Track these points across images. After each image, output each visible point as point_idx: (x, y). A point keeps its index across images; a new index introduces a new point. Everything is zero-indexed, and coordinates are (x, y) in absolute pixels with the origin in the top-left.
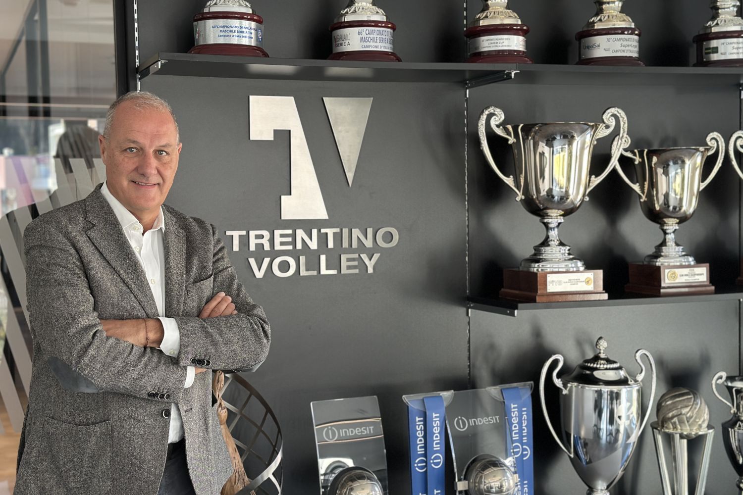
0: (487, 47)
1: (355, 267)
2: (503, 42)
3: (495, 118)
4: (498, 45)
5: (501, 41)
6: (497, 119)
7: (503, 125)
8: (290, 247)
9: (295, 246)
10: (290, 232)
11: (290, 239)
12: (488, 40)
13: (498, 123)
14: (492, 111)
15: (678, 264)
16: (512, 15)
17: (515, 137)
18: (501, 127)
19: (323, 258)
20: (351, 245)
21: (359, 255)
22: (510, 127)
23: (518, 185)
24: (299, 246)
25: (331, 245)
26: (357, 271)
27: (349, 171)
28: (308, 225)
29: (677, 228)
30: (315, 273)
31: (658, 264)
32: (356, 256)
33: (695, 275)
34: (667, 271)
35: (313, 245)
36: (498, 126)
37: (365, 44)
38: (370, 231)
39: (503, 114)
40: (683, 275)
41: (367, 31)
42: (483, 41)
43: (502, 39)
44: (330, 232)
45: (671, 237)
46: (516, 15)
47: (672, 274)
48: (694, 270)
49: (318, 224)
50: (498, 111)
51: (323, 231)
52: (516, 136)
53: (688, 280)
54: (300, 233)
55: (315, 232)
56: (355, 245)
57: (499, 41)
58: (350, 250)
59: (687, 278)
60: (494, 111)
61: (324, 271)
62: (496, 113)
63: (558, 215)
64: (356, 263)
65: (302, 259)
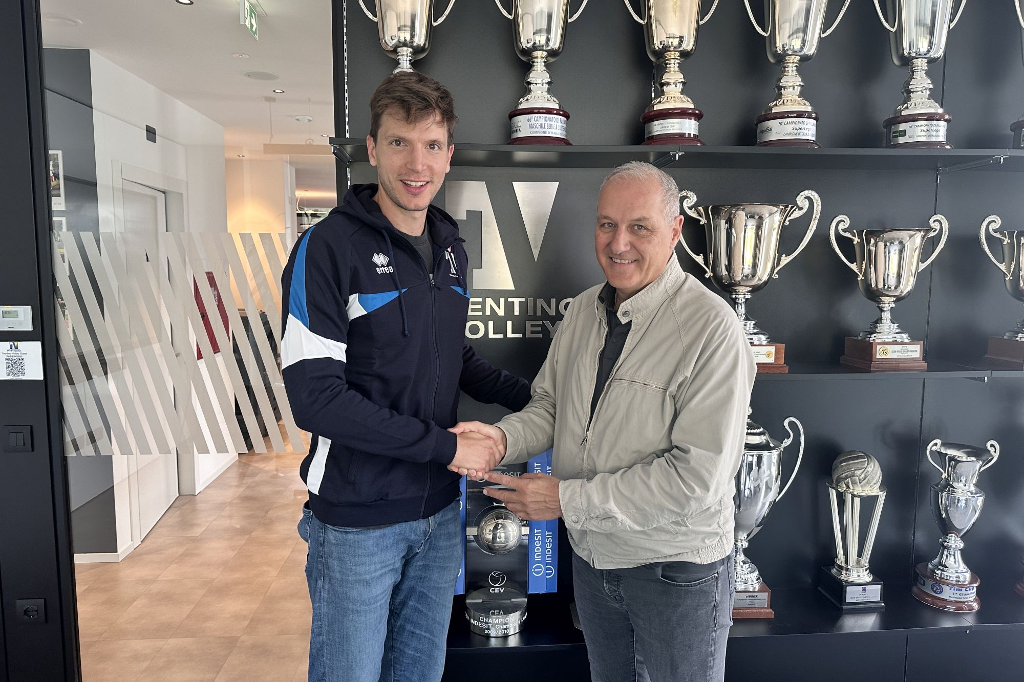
0: (659, 131)
1: (538, 332)
2: (674, 126)
3: (688, 201)
4: (669, 128)
5: (673, 125)
6: (689, 201)
7: (694, 207)
8: (480, 313)
9: (484, 312)
10: (480, 300)
11: (480, 306)
12: (659, 124)
13: (690, 205)
14: (685, 194)
15: (891, 340)
16: (684, 100)
17: (706, 219)
18: (694, 209)
19: (509, 323)
20: (535, 312)
21: (543, 322)
22: (701, 208)
23: (706, 263)
24: (488, 313)
25: (517, 313)
26: (540, 336)
27: (536, 247)
28: (496, 295)
29: (894, 306)
30: (501, 336)
31: (871, 340)
32: (540, 322)
33: (908, 351)
34: (878, 347)
35: (501, 312)
36: (690, 208)
37: (534, 130)
38: (553, 301)
39: (695, 196)
40: (895, 352)
41: (536, 118)
42: (655, 125)
43: (673, 123)
44: (516, 301)
45: (887, 316)
46: (689, 100)
47: (885, 350)
48: (907, 347)
49: (506, 294)
50: (690, 194)
51: (510, 300)
52: (707, 217)
53: (900, 356)
54: (489, 302)
55: (502, 301)
56: (539, 313)
57: (670, 125)
58: (534, 317)
59: (899, 354)
60: (687, 194)
61: (510, 335)
62: (689, 195)
63: (746, 291)
64: (540, 329)
65: (491, 324)
